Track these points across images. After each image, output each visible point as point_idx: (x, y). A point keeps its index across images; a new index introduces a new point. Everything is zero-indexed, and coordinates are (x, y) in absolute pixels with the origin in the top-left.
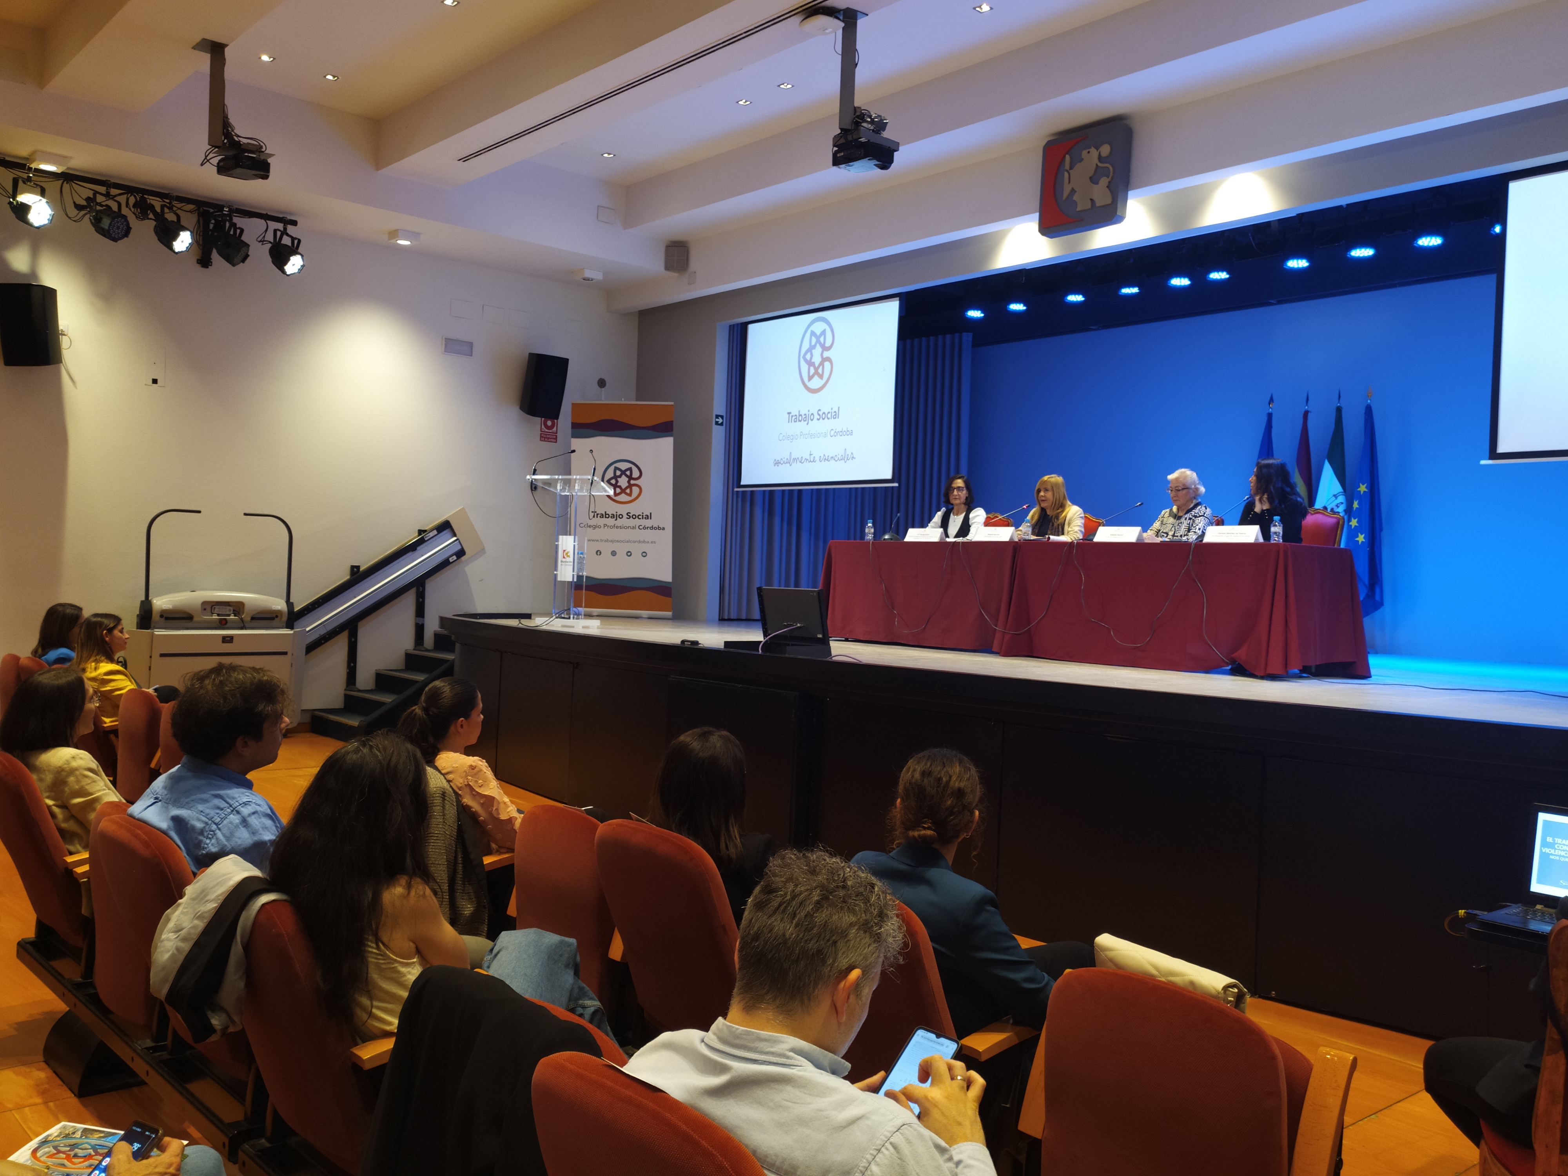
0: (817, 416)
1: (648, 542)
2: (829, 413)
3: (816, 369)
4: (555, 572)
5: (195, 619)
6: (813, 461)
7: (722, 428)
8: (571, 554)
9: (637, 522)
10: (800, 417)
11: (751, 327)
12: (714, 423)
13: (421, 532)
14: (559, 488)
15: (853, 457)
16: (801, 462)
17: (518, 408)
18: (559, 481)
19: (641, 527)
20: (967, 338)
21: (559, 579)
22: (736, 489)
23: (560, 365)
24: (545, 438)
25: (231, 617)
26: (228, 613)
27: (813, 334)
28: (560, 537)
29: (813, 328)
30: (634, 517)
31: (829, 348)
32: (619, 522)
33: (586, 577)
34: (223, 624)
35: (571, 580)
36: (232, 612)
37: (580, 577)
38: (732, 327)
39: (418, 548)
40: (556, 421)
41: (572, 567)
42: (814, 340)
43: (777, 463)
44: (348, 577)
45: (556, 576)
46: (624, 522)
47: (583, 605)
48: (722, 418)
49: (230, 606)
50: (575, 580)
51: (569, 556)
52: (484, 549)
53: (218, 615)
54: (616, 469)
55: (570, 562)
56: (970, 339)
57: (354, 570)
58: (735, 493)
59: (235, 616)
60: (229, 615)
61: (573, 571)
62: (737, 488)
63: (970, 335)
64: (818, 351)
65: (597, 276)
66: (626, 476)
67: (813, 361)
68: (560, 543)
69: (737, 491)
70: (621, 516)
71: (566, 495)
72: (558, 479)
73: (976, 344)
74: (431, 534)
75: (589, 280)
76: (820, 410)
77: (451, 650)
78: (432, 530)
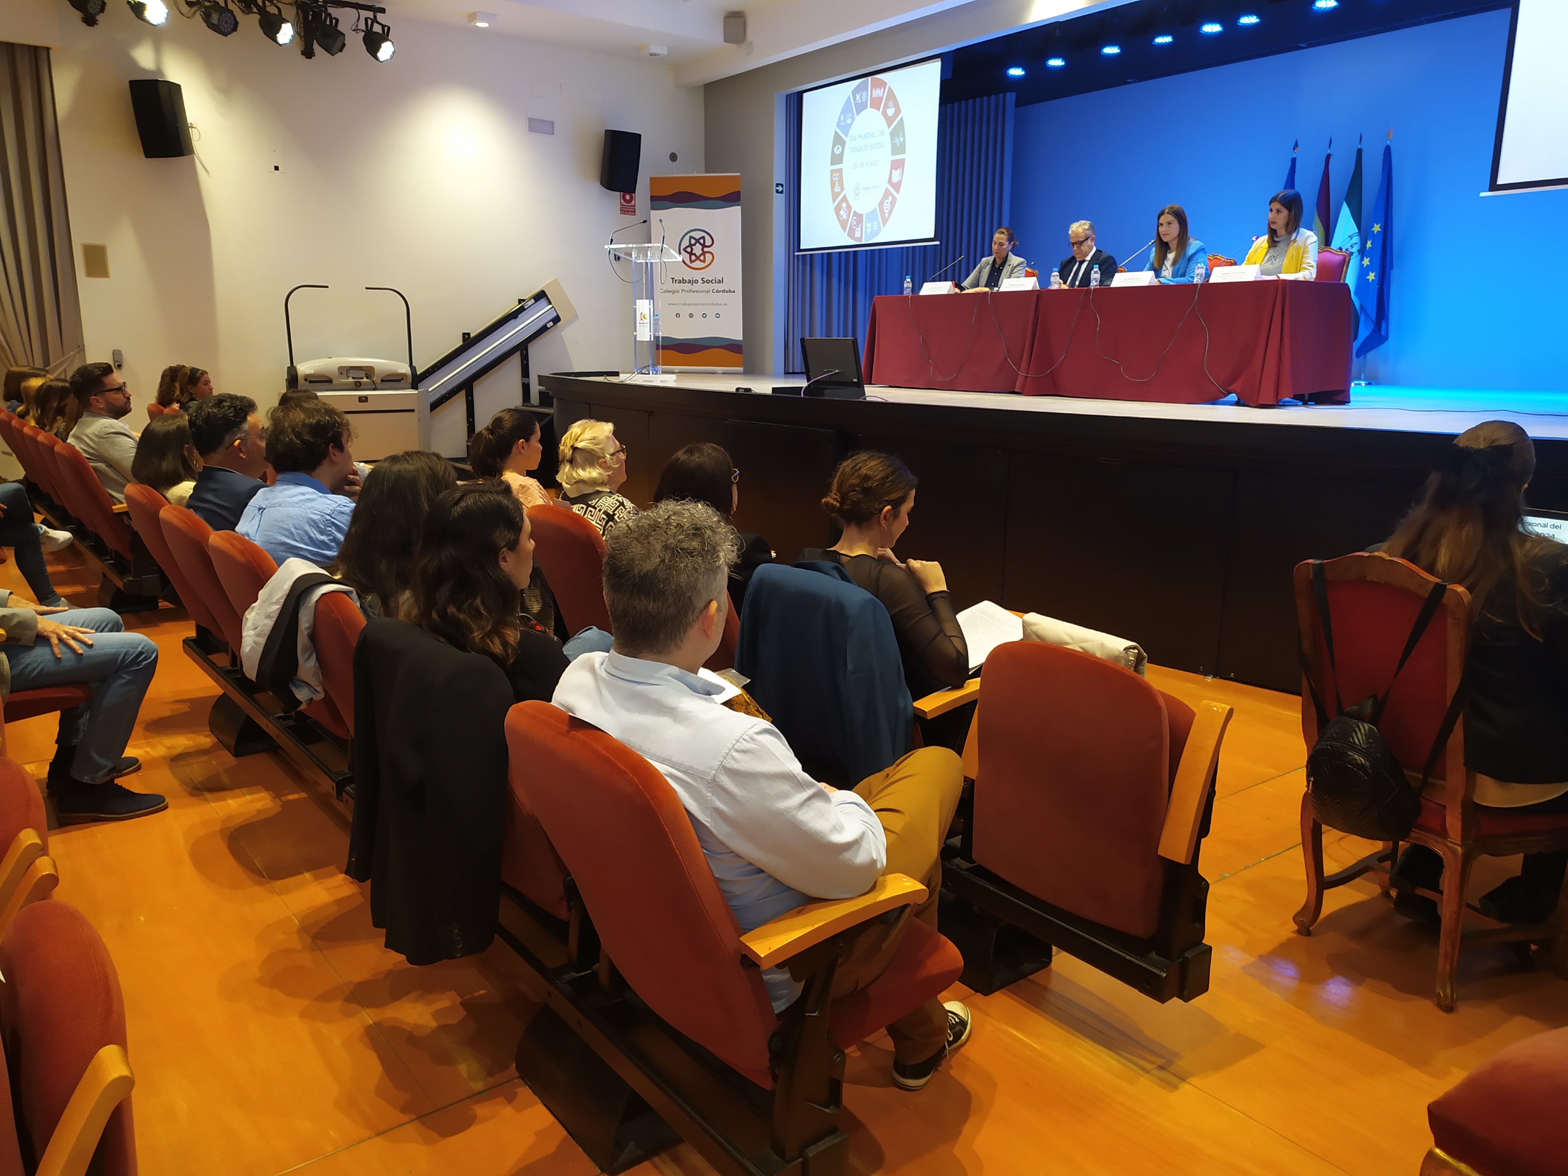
1: (721, 304)
4: (635, 333)
5: (334, 382)
7: (783, 196)
8: (647, 316)
9: (711, 286)
12: (775, 191)
13: (520, 301)
14: (633, 256)
17: (599, 183)
18: (634, 250)
19: (714, 291)
20: (1011, 97)
21: (638, 339)
22: (796, 254)
24: (625, 211)
25: (364, 380)
26: (361, 376)
28: (638, 301)
30: (708, 282)
32: (695, 287)
33: (662, 337)
34: (358, 386)
35: (649, 340)
36: (364, 375)
37: (657, 338)
38: (788, 97)
39: (519, 316)
40: (633, 194)
41: (649, 328)
44: (461, 343)
45: (635, 336)
46: (699, 286)
49: (362, 370)
50: (652, 339)
51: (645, 318)
52: (576, 315)
53: (353, 378)
54: (691, 238)
55: (647, 323)
56: (1014, 99)
57: (466, 336)
58: (796, 257)
59: (367, 378)
60: (362, 378)
61: (650, 332)
62: (798, 251)
63: (1014, 94)
65: (662, 51)
66: (700, 244)
68: (637, 307)
69: (798, 256)
70: (696, 282)
71: (641, 263)
72: (633, 248)
73: (1018, 104)
74: (530, 303)
75: (655, 55)
77: (551, 406)
78: (530, 299)
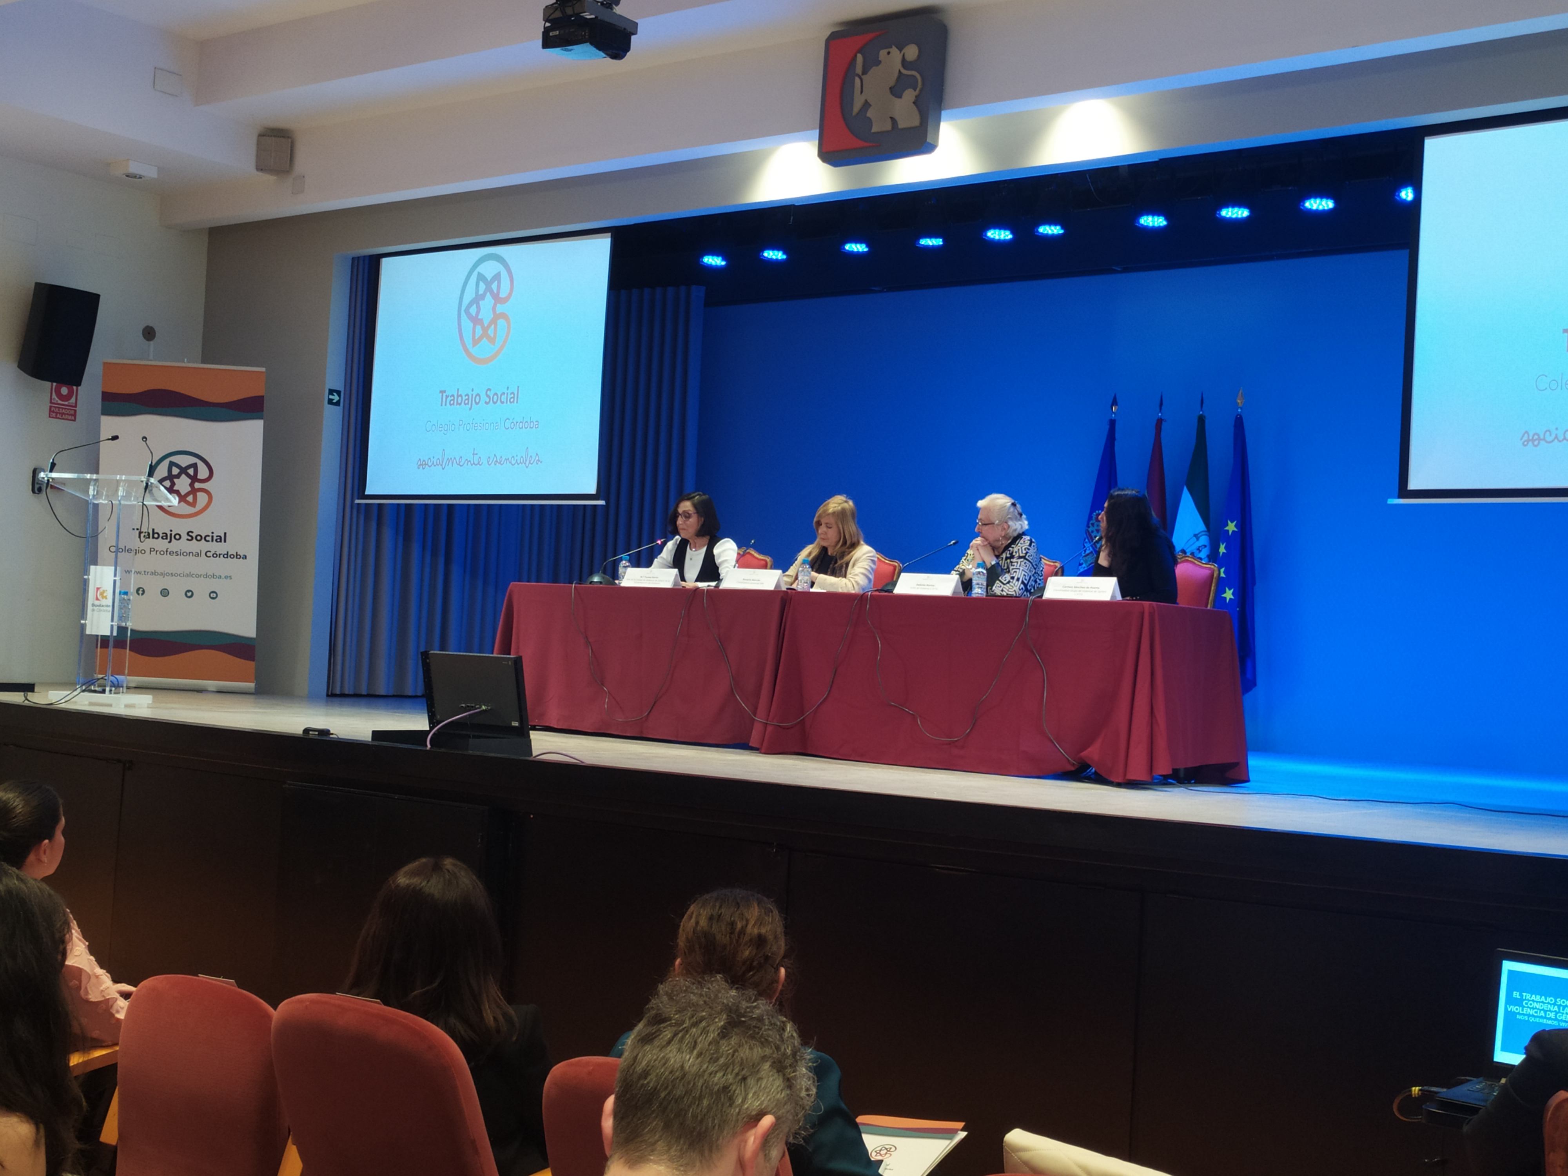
0: (484, 398)
1: (220, 577)
2: (503, 394)
3: (485, 329)
4: (83, 621)
6: (478, 464)
7: (338, 409)
8: (109, 594)
9: (203, 546)
10: (460, 398)
11: (386, 262)
12: (325, 401)
15: (539, 460)
16: (459, 464)
19: (208, 554)
20: (699, 292)
21: (88, 631)
22: (358, 501)
23: (86, 307)
27: (480, 277)
28: (91, 568)
29: (481, 268)
30: (199, 538)
31: (504, 301)
32: (175, 545)
35: (108, 633)
38: (354, 260)
41: (110, 614)
42: (482, 287)
45: (83, 626)
46: (183, 545)
47: (126, 672)
48: (338, 395)
50: (115, 634)
51: (105, 597)
54: (172, 464)
55: (107, 606)
56: (703, 295)
58: (357, 507)
61: (112, 621)
62: (360, 498)
63: (703, 289)
64: (487, 303)
65: (148, 172)
66: (188, 475)
67: (480, 317)
68: (91, 577)
69: (360, 504)
70: (177, 537)
73: (710, 302)
75: (135, 177)
76: (489, 390)
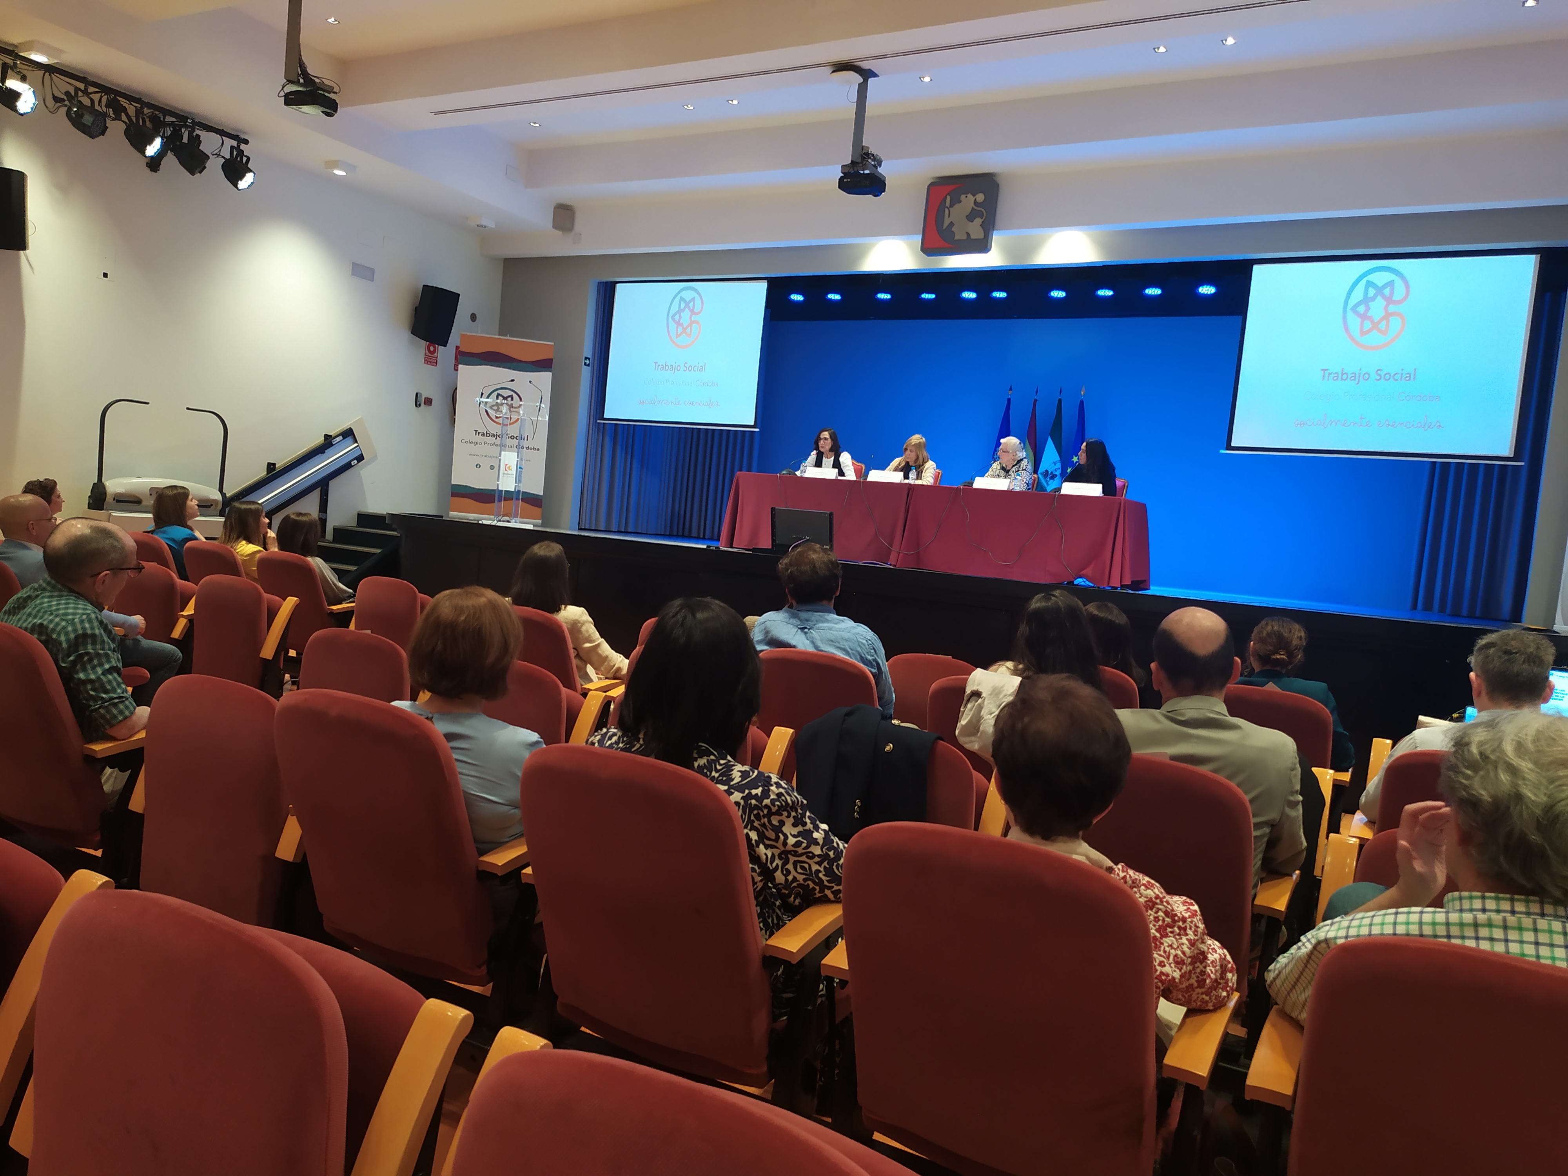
0: (683, 368)
2: (696, 366)
3: (684, 330)
5: (143, 503)
7: (589, 368)
10: (667, 367)
11: (618, 285)
12: (582, 363)
13: (328, 437)
15: (717, 406)
17: (410, 333)
23: (452, 299)
24: (427, 361)
27: (682, 299)
29: (683, 294)
31: (698, 313)
38: (601, 284)
40: (442, 347)
42: (683, 305)
43: (642, 403)
44: (266, 473)
48: (589, 360)
52: (376, 455)
54: (499, 395)
57: (272, 466)
62: (600, 420)
64: (686, 314)
65: (491, 224)
67: (681, 322)
69: (599, 423)
74: (337, 440)
75: (482, 227)
76: (686, 363)
78: (337, 436)
